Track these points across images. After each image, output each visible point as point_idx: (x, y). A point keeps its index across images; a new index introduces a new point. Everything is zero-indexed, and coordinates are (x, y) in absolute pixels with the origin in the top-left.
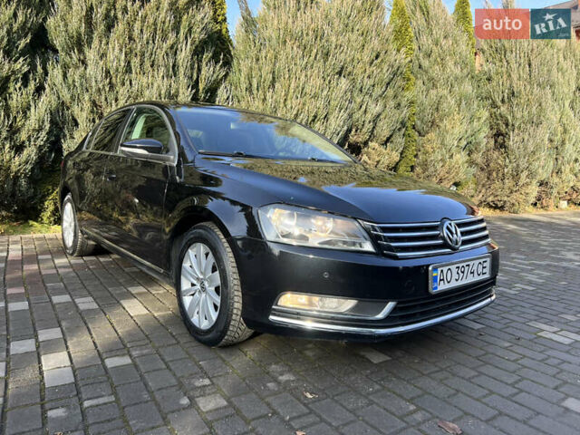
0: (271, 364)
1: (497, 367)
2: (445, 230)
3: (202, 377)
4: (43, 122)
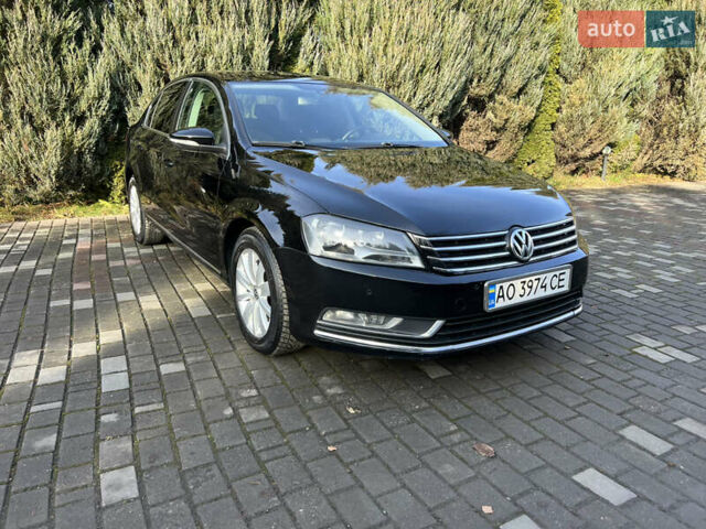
0: (322, 376)
1: (566, 388)
2: (513, 240)
3: (250, 388)
4: (103, 89)
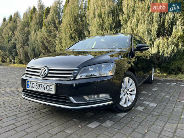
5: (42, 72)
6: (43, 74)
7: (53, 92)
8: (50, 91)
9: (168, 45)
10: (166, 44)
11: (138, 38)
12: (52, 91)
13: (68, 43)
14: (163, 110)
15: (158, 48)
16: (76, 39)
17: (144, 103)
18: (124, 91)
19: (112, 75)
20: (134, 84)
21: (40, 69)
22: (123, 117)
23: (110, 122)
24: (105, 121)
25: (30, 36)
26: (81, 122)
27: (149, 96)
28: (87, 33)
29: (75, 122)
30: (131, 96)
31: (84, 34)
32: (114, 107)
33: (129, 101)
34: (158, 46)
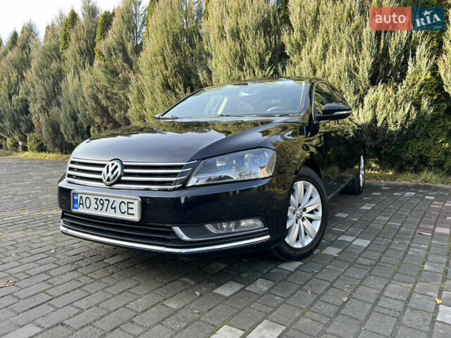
5: (108, 172)
6: (111, 177)
7: (136, 217)
8: (128, 214)
9: (396, 103)
10: (391, 101)
11: (325, 89)
12: (133, 215)
13: (159, 100)
14: (383, 253)
15: (374, 110)
16: (177, 90)
17: (340, 239)
18: (294, 213)
19: (268, 175)
20: (319, 196)
21: (103, 166)
22: (292, 270)
23: (265, 283)
24: (255, 281)
25: (63, 82)
26: (198, 283)
27: (353, 224)
28: (205, 76)
29: (185, 283)
30: (311, 222)
31: (197, 77)
32: (273, 247)
33: (306, 234)
34: (374, 107)
